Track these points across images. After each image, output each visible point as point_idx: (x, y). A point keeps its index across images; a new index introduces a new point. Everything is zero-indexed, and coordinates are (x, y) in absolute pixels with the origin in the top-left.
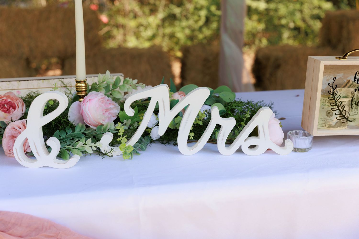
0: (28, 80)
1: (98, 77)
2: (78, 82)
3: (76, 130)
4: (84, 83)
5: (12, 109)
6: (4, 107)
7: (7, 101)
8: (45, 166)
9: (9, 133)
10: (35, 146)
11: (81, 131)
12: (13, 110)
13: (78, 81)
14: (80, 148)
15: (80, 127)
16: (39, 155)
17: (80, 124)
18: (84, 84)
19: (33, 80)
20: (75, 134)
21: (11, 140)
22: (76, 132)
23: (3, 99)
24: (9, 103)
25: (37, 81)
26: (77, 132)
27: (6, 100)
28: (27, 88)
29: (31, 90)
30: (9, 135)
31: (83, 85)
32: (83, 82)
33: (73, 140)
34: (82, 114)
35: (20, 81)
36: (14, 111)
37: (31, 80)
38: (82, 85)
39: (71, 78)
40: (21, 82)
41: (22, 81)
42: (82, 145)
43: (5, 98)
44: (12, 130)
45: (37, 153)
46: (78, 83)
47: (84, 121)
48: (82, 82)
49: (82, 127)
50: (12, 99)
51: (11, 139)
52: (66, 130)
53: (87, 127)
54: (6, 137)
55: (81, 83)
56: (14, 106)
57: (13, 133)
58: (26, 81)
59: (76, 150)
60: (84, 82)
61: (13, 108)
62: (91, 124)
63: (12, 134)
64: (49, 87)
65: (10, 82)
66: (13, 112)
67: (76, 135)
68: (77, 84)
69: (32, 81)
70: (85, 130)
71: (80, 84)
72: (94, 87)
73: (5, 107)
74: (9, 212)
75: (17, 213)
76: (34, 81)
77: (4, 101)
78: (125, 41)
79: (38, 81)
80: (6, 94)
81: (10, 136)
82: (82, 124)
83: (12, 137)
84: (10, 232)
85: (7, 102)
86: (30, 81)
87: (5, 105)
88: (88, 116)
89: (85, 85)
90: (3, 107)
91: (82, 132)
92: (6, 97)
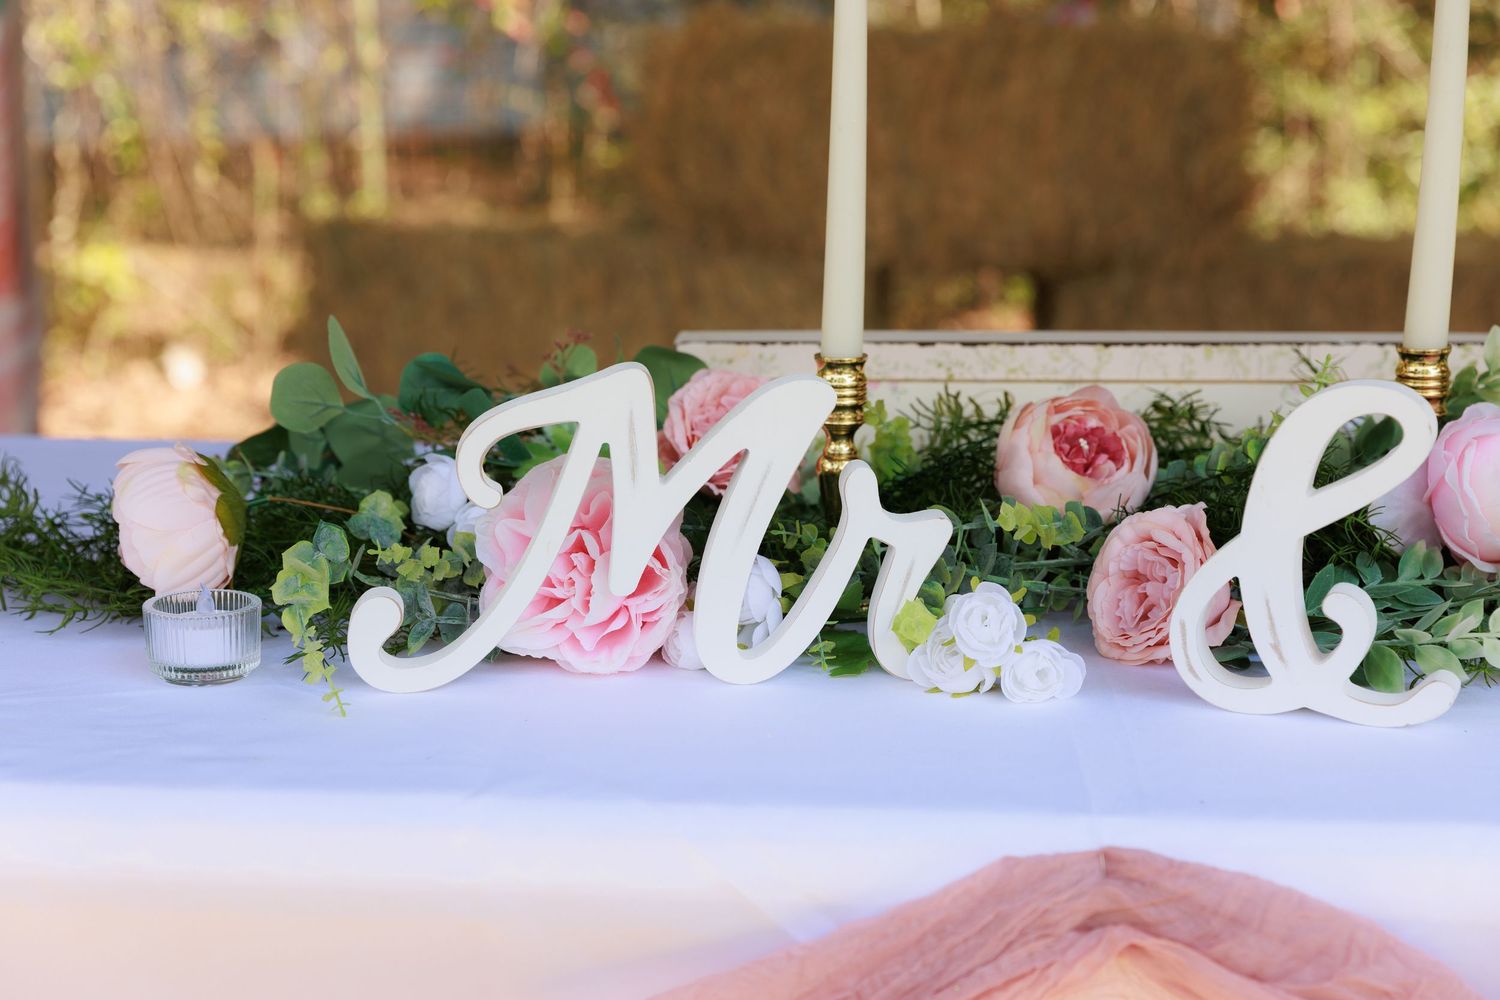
0: (1142, 344)
1: (1486, 345)
2: (1408, 357)
3: (1402, 571)
4: (1439, 361)
5: (1104, 463)
6: (1074, 450)
7: (1085, 424)
8: (1304, 710)
9: (1124, 558)
10: (1271, 618)
11: (1421, 577)
12: (1111, 465)
13: (1412, 351)
14: (1459, 645)
15: (1421, 559)
16: (1281, 658)
17: (1421, 547)
18: (1439, 370)
19: (1165, 344)
20: (1396, 587)
21: (1128, 592)
22: (1401, 581)
23: (1070, 418)
24: (1091, 436)
25: (1181, 349)
26: (1404, 582)
27: (1079, 420)
28: (1134, 377)
29: (1161, 388)
30: (1122, 567)
31: (1433, 371)
32: (1434, 356)
33: (1391, 614)
34: (1430, 503)
35: (1107, 345)
36: (1117, 469)
37: (1155, 344)
38: (1427, 372)
39: (1334, 343)
40: (1113, 349)
41: (1116, 344)
42: (1471, 632)
43: (1077, 411)
44: (1138, 546)
45: (1276, 647)
46: (1409, 363)
47: (1442, 532)
48: (1432, 359)
49: (1428, 561)
50: (1102, 418)
51: (1125, 587)
52: (1359, 566)
53: (1450, 559)
54: (1106, 576)
55: (1426, 361)
56: (1113, 447)
57: (1139, 558)
58: (1134, 348)
59: (1439, 651)
60: (1438, 358)
61: (1110, 458)
62: (1476, 550)
63: (1137, 565)
64: (1233, 378)
65: (1065, 348)
66: (1110, 475)
67: (1400, 595)
68: (1405, 366)
69: (1159, 348)
70: (1442, 576)
71: (1420, 368)
72: (1469, 384)
73: (1080, 449)
74: (1214, 870)
75: (1247, 877)
76: (1170, 348)
77: (1075, 426)
78: (1317, 203)
79: (1189, 350)
80: (1074, 394)
81: (1123, 571)
82: (1427, 547)
83: (1130, 578)
84: (1219, 950)
85: (1086, 429)
86: (1149, 349)
87: (1083, 443)
88: (1465, 513)
89: (1442, 372)
90: (1071, 449)
91: (1428, 581)
92: (1080, 408)
